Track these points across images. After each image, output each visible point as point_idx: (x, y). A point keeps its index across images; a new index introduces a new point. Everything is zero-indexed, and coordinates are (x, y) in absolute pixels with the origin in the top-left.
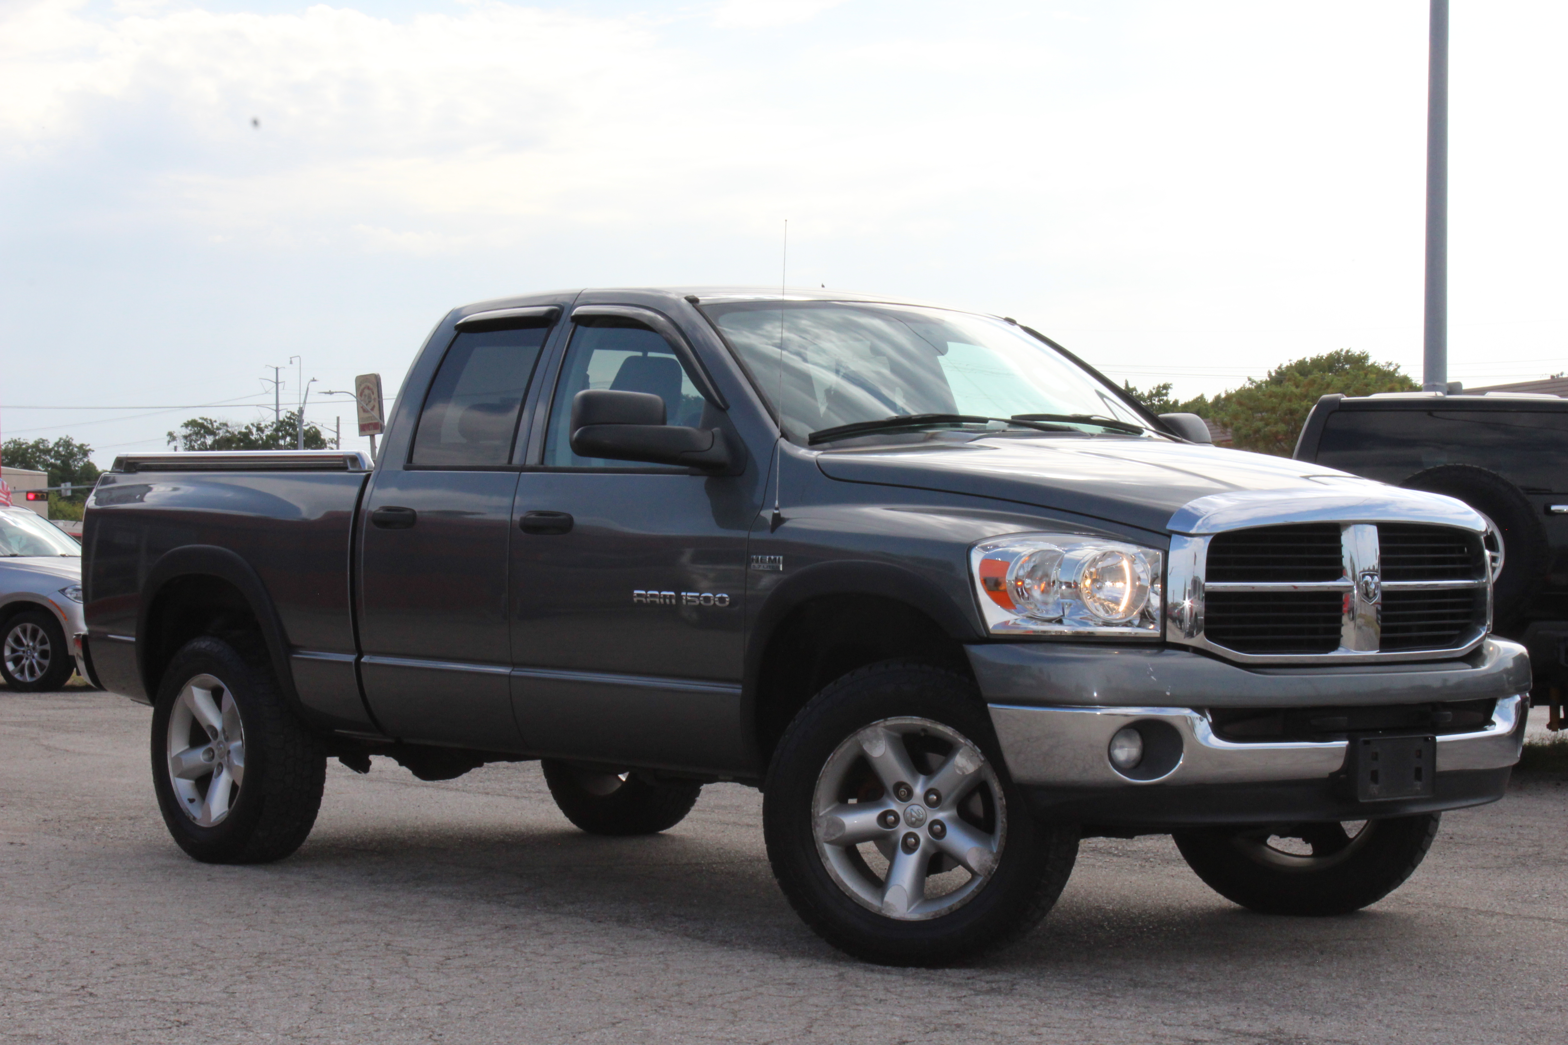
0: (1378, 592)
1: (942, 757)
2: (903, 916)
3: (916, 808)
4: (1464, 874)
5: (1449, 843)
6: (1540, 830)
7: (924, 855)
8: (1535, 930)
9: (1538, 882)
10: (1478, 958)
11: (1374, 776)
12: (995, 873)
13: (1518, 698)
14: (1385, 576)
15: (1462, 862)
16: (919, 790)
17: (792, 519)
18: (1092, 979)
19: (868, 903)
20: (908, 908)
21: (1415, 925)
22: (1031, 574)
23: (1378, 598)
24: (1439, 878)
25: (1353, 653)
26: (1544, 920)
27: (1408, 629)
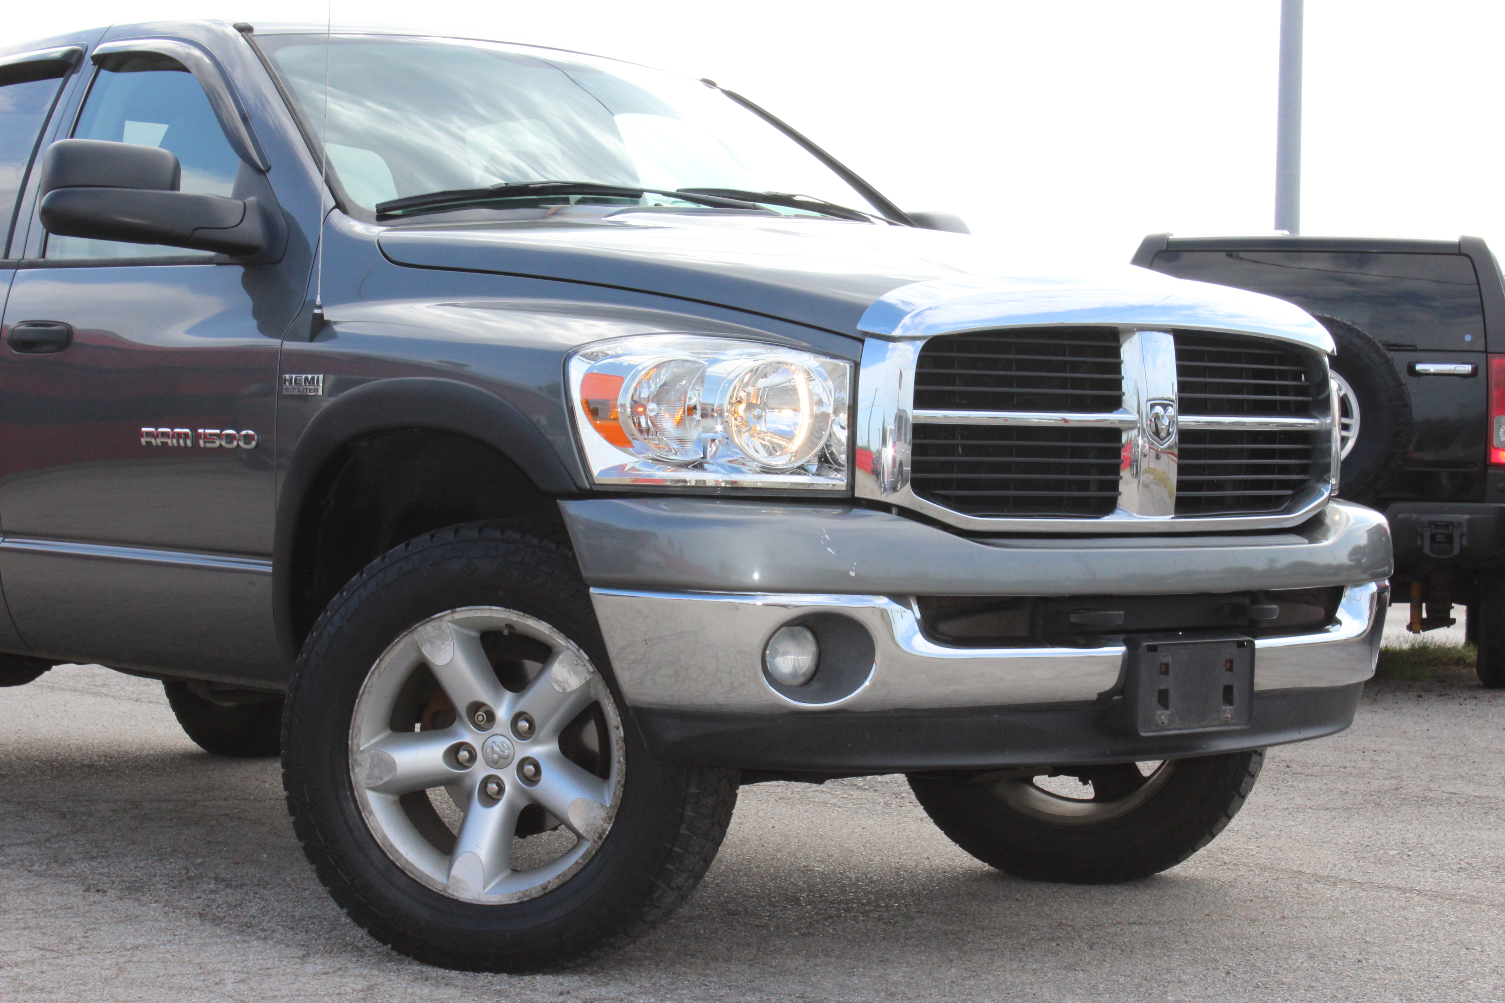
0: (1174, 430)
1: (539, 665)
2: (477, 897)
3: (499, 739)
4: (1300, 817)
5: (1285, 773)
6: (1398, 755)
7: (511, 807)
8: (1393, 907)
9: (1396, 831)
10: (1311, 957)
11: (1163, 698)
12: (608, 836)
13: (1373, 587)
14: (1186, 407)
15: (1299, 801)
16: (503, 712)
17: (341, 322)
18: (744, 995)
19: (428, 877)
20: (484, 888)
21: (1228, 899)
22: (659, 397)
23: (1174, 439)
24: (1268, 823)
25: (1135, 517)
26: (1404, 891)
27: (1220, 486)
